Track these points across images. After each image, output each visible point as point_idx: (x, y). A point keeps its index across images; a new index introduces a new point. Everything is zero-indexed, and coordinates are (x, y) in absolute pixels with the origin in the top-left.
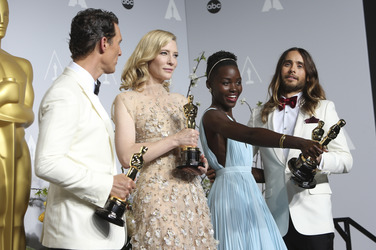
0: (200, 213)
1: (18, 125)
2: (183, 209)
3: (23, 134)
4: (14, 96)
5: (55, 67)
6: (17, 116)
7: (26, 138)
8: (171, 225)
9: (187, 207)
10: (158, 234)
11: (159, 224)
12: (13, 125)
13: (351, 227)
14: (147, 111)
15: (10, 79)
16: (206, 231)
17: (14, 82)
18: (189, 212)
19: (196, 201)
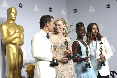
0: (72, 70)
1: (19, 45)
2: (67, 69)
3: (21, 47)
4: (18, 36)
5: (30, 28)
6: (19, 42)
7: (22, 48)
8: (64, 73)
9: (68, 68)
10: (60, 76)
11: (60, 73)
12: (18, 44)
13: (114, 74)
14: (57, 41)
15: (17, 32)
16: (74, 75)
17: (18, 32)
18: (69, 69)
19: (71, 67)
